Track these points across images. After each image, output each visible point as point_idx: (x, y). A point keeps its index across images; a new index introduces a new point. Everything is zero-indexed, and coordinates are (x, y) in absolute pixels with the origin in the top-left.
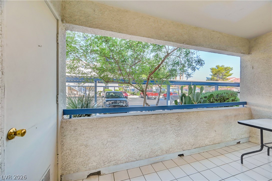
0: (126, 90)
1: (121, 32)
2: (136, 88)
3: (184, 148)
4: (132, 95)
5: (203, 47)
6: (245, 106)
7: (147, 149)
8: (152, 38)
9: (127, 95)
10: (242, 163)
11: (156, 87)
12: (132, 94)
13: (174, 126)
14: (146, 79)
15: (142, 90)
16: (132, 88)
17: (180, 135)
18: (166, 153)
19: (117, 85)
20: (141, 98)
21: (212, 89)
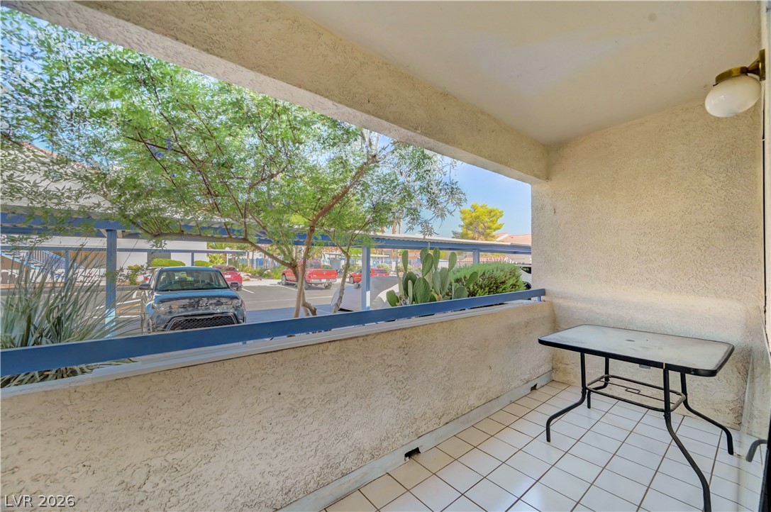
0: (236, 262)
1: (216, 51)
2: (271, 256)
3: (420, 431)
4: (256, 278)
5: (461, 148)
6: (543, 298)
7: (310, 459)
8: (326, 97)
9: (240, 279)
10: (548, 440)
11: (330, 254)
12: (257, 275)
13: (393, 368)
14: (303, 228)
15: (291, 264)
16: (258, 255)
17: (410, 395)
18: (373, 456)
19: (203, 245)
20: (287, 287)
21: (465, 260)
